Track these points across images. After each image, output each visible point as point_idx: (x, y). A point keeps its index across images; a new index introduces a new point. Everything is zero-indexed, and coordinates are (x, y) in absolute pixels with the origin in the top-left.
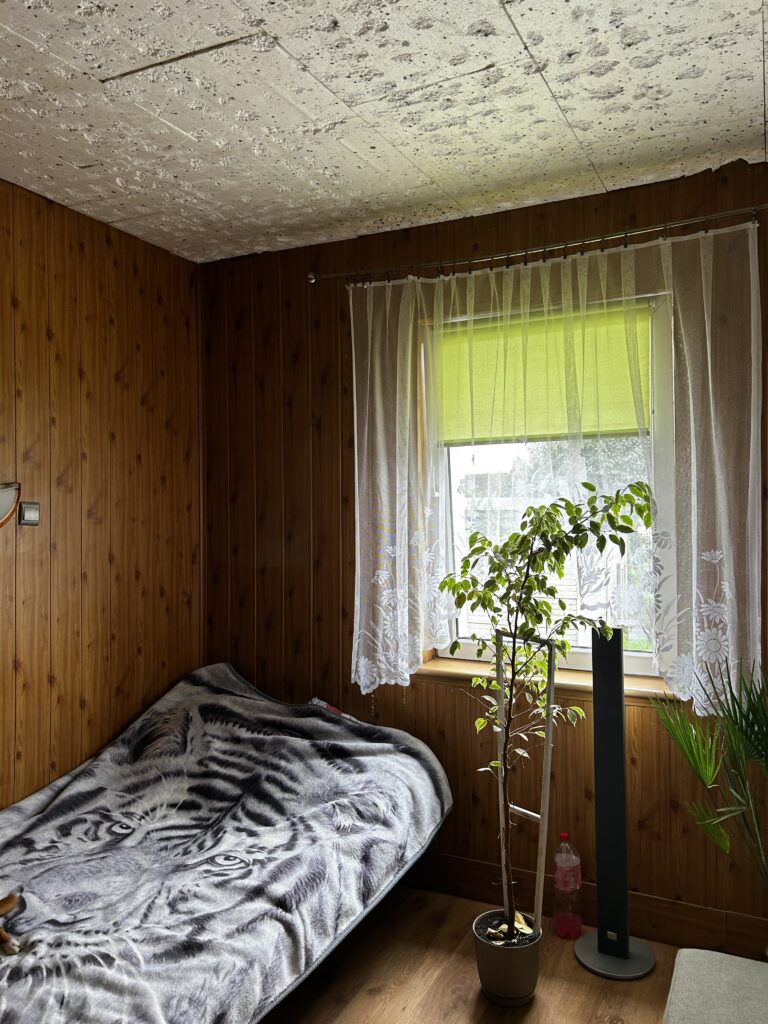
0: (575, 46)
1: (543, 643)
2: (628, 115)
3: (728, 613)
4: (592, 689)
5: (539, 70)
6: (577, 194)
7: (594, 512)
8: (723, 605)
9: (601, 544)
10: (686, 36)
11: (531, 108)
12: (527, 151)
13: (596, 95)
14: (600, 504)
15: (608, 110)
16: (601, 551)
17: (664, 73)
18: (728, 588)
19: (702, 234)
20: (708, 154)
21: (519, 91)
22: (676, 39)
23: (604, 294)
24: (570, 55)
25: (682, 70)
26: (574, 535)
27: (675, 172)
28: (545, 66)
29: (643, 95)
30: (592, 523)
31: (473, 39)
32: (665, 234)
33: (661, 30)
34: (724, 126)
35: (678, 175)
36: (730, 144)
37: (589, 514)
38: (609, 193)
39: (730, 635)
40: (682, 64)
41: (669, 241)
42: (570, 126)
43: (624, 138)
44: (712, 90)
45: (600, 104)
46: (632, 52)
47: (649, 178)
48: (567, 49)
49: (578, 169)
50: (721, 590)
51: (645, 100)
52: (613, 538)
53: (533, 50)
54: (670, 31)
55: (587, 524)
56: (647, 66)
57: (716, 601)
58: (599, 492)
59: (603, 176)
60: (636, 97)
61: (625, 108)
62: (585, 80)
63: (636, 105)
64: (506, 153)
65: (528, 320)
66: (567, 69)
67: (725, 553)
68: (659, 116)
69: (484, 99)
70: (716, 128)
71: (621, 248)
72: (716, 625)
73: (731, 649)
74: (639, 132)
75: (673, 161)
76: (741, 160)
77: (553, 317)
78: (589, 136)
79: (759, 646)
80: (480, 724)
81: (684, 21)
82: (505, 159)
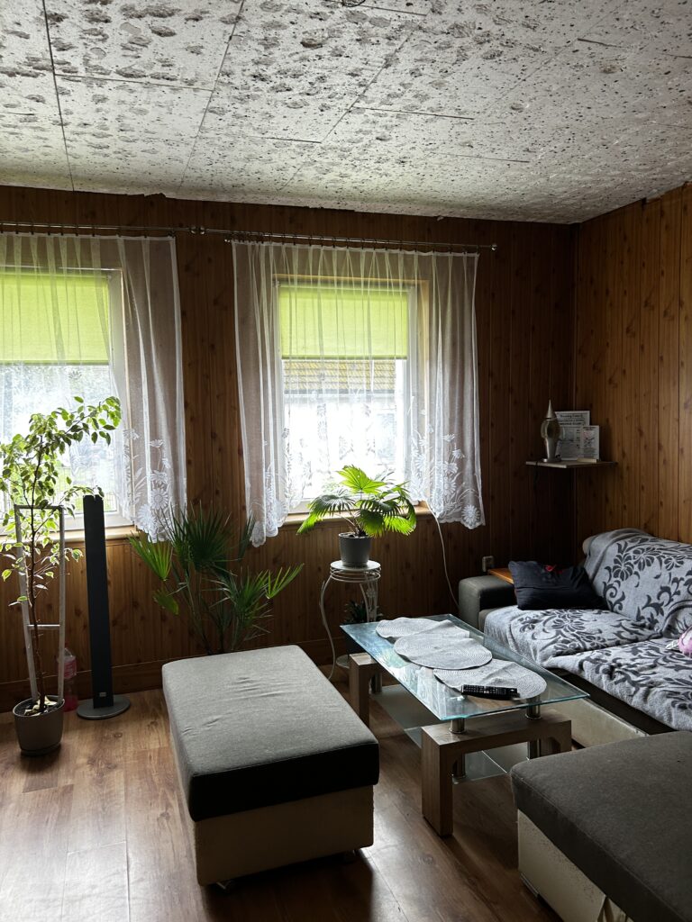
0: (91, 122)
1: (54, 508)
2: (107, 159)
3: (167, 478)
4: (84, 540)
5: (62, 125)
6: (52, 187)
7: (82, 417)
8: (163, 473)
9: (95, 437)
10: (154, 136)
11: (46, 139)
12: (30, 158)
13: (90, 145)
14: (87, 413)
15: (95, 154)
16: (95, 442)
17: (135, 148)
18: (167, 463)
19: (142, 238)
20: (145, 188)
21: (43, 130)
22: (149, 135)
23: (80, 262)
24: (85, 124)
25: (147, 149)
26: (72, 433)
27: (122, 191)
28: (66, 124)
29: (119, 153)
30: (84, 424)
31: (28, 101)
32: (119, 233)
33: (142, 130)
34: (159, 178)
35: (123, 193)
36: (158, 186)
37: (79, 419)
38: (74, 192)
39: (169, 489)
40: (149, 146)
41: (122, 238)
42: (67, 154)
43: (99, 168)
44: (159, 161)
45: (92, 150)
46: (122, 134)
47: (105, 191)
48: (85, 122)
49: (60, 175)
50: (161, 465)
51: (120, 155)
52: (102, 434)
53: (64, 116)
54: (147, 132)
55: (81, 425)
56: (127, 141)
57: (160, 471)
58: (86, 404)
59: (74, 183)
60: (115, 152)
61: (106, 155)
62: (88, 137)
63: (113, 156)
64: (14, 155)
65: (20, 274)
66: (80, 129)
67: (165, 441)
68: (125, 164)
69: (15, 127)
70: (154, 178)
71: (90, 236)
72: (159, 486)
73: (171, 499)
74: (109, 167)
75: (123, 186)
76: (161, 194)
77: (41, 274)
78: (77, 162)
79: (185, 495)
80: (6, 574)
81: (155, 130)
82: (9, 158)
